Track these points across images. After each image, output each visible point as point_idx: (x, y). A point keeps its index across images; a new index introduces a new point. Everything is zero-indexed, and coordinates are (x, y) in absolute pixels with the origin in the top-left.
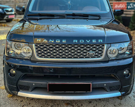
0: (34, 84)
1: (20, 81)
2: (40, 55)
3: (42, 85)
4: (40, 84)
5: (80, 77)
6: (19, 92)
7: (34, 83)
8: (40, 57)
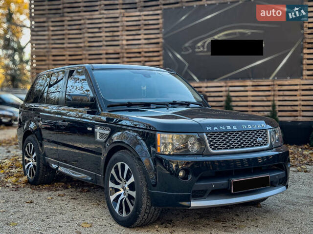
0: (214, 186)
1: (196, 184)
2: (213, 148)
3: (223, 185)
4: (220, 183)
5: (252, 171)
6: (192, 202)
7: (214, 184)
8: (213, 149)
